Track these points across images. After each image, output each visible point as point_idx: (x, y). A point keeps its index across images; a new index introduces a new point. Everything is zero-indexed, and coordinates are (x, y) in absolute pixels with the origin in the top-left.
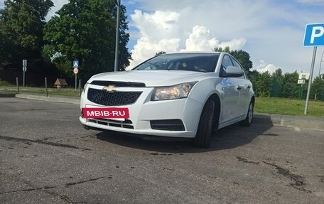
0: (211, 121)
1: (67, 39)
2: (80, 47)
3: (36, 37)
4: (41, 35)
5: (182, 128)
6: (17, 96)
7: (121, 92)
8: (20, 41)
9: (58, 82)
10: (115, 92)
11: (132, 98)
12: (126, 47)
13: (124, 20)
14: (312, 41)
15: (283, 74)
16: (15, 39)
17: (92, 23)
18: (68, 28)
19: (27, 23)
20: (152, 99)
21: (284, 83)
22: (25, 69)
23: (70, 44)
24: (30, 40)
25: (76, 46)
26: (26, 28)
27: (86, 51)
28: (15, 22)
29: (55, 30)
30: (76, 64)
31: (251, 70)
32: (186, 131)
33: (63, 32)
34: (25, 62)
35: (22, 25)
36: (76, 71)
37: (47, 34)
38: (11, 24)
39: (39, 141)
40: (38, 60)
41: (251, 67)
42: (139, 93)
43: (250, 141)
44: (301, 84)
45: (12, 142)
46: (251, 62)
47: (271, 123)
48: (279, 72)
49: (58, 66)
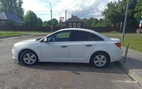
9: (138, 31)
22: (121, 26)
30: (141, 22)
32: (15, 58)
36: (140, 25)
37: (136, 8)
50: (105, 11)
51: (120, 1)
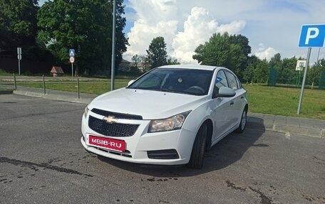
0: (203, 147)
1: (62, 25)
2: (76, 33)
3: (30, 23)
4: (35, 21)
5: (176, 156)
6: (14, 92)
7: (121, 124)
8: (13, 27)
9: (54, 70)
10: (115, 124)
11: (131, 130)
12: (123, 32)
13: (120, 4)
14: (307, 42)
15: (282, 59)
16: (8, 25)
17: (87, 9)
18: (63, 14)
19: (19, 8)
20: (149, 132)
21: (283, 69)
22: (20, 57)
23: (65, 31)
24: (23, 26)
25: (71, 33)
26: (19, 14)
27: (81, 37)
28: (7, 7)
29: (49, 16)
30: (72, 52)
31: (250, 55)
32: (180, 159)
33: (58, 18)
34: (19, 50)
35: (14, 10)
36: (72, 60)
37: (41, 20)
38: (3, 9)
39: (44, 165)
40: (33, 47)
41: (250, 52)
42: (137, 126)
43: (240, 156)
44: (298, 71)
45: (19, 167)
46: (250, 47)
47: (264, 127)
48: (278, 56)
49: (53, 53)
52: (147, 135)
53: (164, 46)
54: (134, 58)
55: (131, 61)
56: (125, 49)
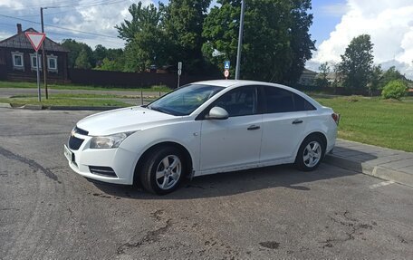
1: (226, 34)
3: (195, 34)
4: (199, 30)
8: (180, 40)
10: (74, 138)
12: (309, 33)
16: (176, 38)
19: (187, 20)
20: (91, 147)
22: (180, 73)
23: (229, 40)
24: (189, 38)
26: (186, 25)
28: (177, 20)
30: (227, 65)
32: (118, 178)
33: (224, 24)
34: (180, 64)
35: (182, 22)
36: (227, 73)
37: (205, 29)
38: (173, 22)
40: (196, 60)
47: (361, 168)
50: (126, 26)
51: (162, 5)
52: (89, 150)
53: (369, 46)
54: (323, 67)
55: (318, 72)
56: (309, 56)
